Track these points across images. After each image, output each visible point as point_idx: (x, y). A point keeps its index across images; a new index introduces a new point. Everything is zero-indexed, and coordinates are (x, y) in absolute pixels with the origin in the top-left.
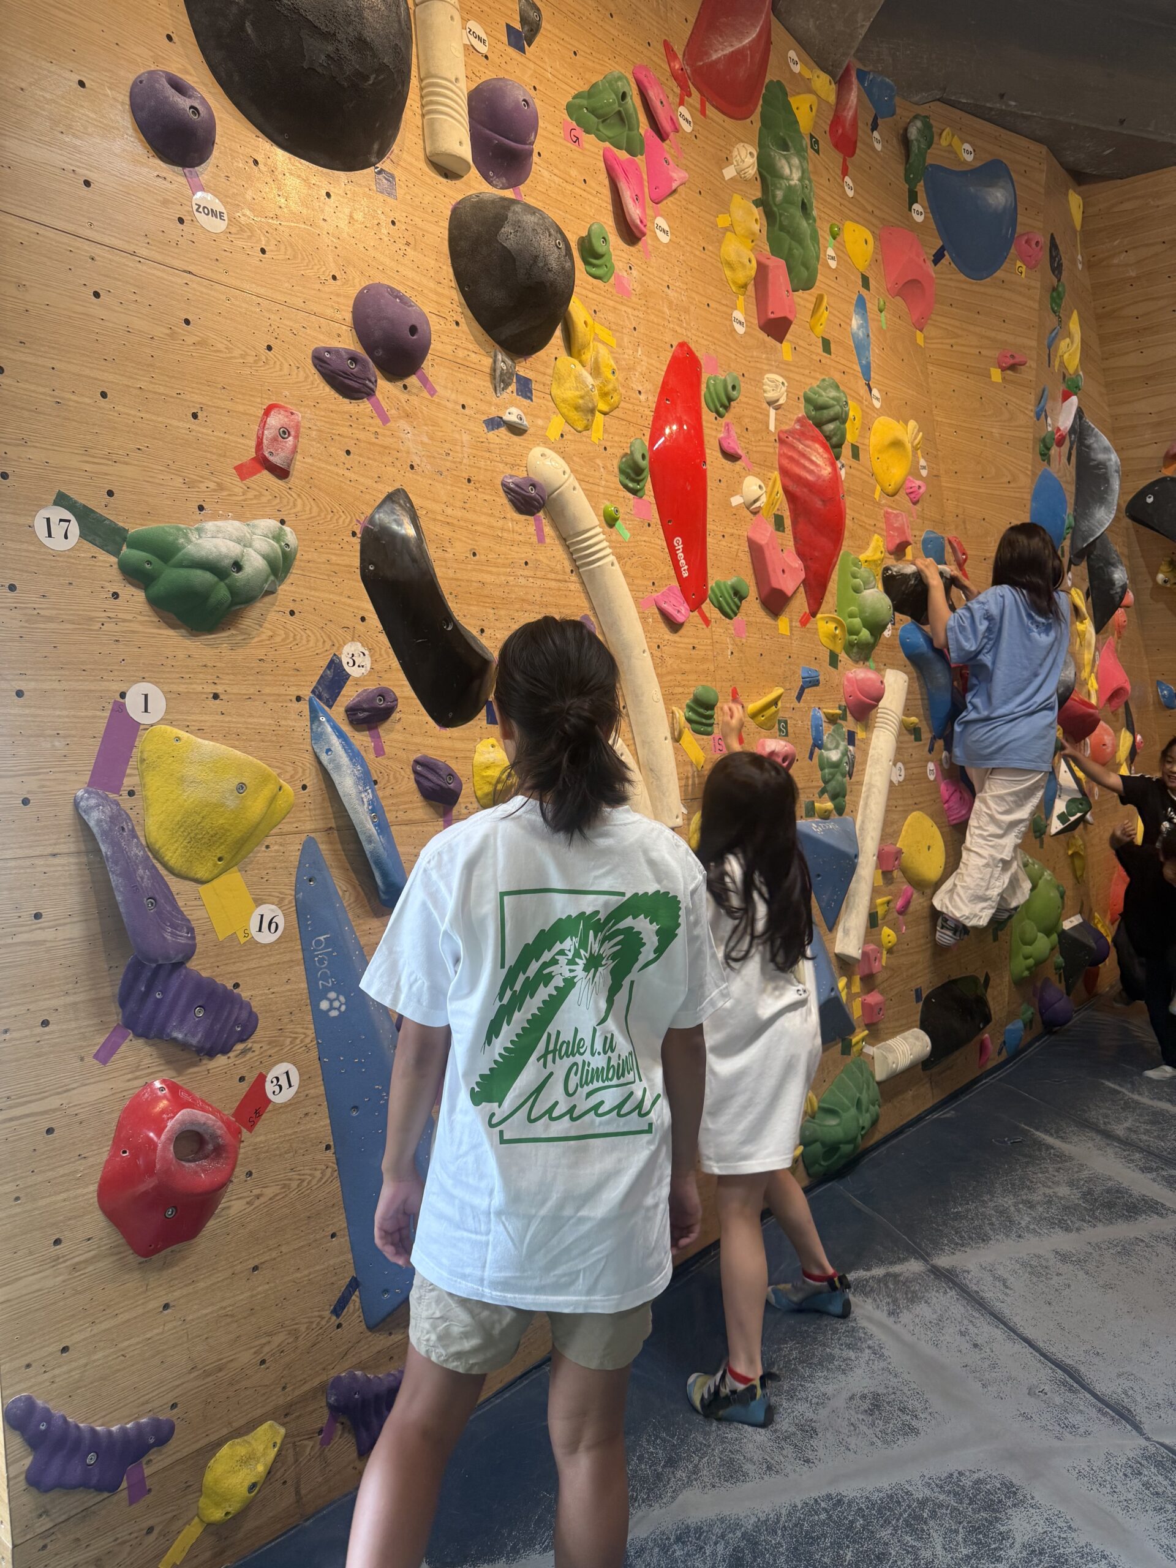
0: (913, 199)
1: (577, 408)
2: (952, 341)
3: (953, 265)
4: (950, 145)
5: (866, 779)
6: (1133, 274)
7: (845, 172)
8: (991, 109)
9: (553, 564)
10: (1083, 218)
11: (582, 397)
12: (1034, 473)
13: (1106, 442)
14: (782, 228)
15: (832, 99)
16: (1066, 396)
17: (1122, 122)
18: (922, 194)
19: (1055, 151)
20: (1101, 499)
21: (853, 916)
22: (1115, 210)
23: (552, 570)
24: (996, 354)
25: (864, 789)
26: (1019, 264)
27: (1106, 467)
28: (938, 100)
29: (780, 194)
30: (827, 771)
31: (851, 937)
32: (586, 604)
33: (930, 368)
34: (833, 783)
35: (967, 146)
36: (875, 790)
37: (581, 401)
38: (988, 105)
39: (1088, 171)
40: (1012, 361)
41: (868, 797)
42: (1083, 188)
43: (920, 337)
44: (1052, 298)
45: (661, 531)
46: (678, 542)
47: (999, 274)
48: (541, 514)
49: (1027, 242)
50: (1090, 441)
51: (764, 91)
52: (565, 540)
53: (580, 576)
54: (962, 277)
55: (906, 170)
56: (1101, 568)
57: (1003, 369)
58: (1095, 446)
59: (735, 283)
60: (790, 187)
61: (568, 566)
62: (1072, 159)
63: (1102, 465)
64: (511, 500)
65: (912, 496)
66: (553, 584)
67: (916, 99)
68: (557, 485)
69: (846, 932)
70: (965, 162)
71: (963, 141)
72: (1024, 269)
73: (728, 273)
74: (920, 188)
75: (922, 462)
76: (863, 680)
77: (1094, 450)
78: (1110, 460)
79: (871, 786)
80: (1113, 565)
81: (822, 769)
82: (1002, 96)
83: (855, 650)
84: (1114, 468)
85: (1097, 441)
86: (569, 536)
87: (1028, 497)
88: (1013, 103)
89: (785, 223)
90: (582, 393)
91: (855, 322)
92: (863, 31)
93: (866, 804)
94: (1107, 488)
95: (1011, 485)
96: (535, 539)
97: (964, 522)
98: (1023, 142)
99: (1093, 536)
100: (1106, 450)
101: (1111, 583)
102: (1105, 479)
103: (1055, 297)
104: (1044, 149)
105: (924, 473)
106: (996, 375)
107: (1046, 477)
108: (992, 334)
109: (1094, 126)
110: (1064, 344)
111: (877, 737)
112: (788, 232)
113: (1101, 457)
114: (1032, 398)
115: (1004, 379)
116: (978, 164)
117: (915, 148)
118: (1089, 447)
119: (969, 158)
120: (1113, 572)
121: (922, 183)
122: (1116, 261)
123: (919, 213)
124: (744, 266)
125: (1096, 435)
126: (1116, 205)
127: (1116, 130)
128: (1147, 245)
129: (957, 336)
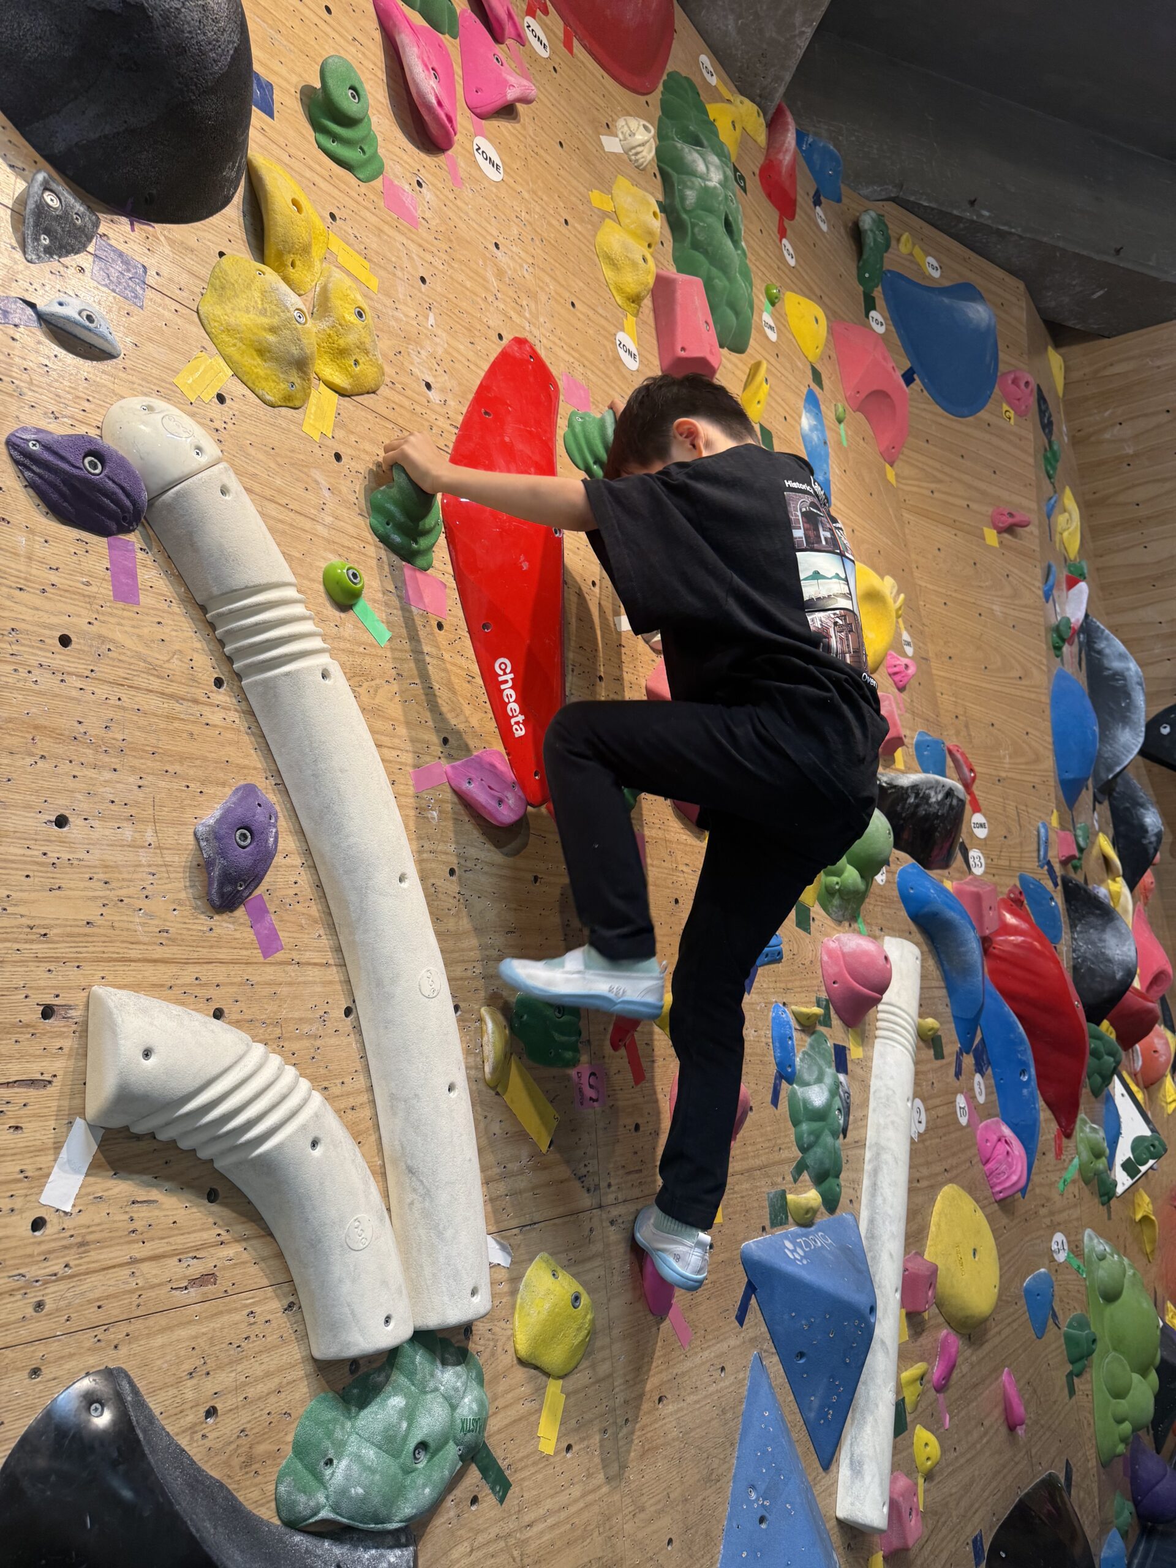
0: (870, 304)
1: (262, 351)
2: (933, 486)
3: (925, 392)
4: (911, 254)
5: (871, 1135)
6: (1131, 451)
7: (783, 233)
8: (959, 219)
9: (158, 656)
10: (1065, 384)
11: (273, 330)
12: (1049, 671)
13: (1122, 648)
14: (696, 246)
15: (762, 138)
16: (1072, 583)
17: (1118, 251)
18: (880, 301)
19: (1034, 292)
20: (1124, 717)
21: (868, 1429)
22: (1107, 373)
23: (153, 670)
24: (990, 510)
25: (868, 1155)
26: (1005, 407)
27: (1125, 679)
28: (893, 200)
29: (691, 196)
30: (805, 1127)
31: (868, 1479)
32: (255, 760)
33: (907, 516)
34: (818, 1151)
35: (931, 260)
36: (886, 1157)
37: (271, 338)
38: (955, 212)
39: (1070, 324)
40: (1011, 520)
41: (875, 1172)
42: (1063, 350)
43: (890, 473)
44: (1046, 458)
45: (468, 642)
46: (504, 668)
47: (983, 414)
48: (134, 538)
49: (1015, 381)
50: (1101, 645)
51: (665, 77)
52: (204, 609)
53: (242, 696)
54: (940, 410)
55: (858, 268)
56: (1127, 809)
57: (999, 532)
58: (1107, 651)
59: (620, 290)
60: (706, 189)
61: (206, 667)
62: (1053, 304)
63: (1119, 675)
64: (31, 485)
65: (897, 678)
66: (153, 703)
67: (866, 191)
68: (175, 472)
69: (857, 1469)
70: (930, 277)
71: (928, 254)
72: (1012, 414)
73: (609, 273)
74: (878, 293)
75: (906, 636)
76: (853, 955)
77: (1107, 656)
78: (1128, 669)
79: (879, 1149)
80: (1142, 806)
81: (796, 1123)
82: (972, 203)
83: (836, 901)
84: (1135, 679)
85: (1109, 646)
86: (212, 597)
87: (1046, 699)
88: (986, 213)
89: (701, 237)
90: (275, 321)
91: (806, 422)
92: (803, 43)
93: (874, 1186)
94: (1128, 705)
95: (1023, 682)
96: (105, 590)
97: (967, 726)
98: (1000, 273)
99: (1119, 764)
100: (1121, 657)
101: (1143, 829)
102: (1125, 693)
103: (1050, 459)
104: (1022, 286)
105: (909, 651)
106: (991, 537)
107: (1061, 677)
108: (982, 486)
109: (1085, 253)
110: (1061, 520)
111: (882, 1055)
112: (705, 253)
113: (1117, 665)
114: (1039, 572)
115: (1001, 543)
116: (947, 283)
117: (869, 240)
118: (1100, 652)
119: (936, 274)
120: (1143, 815)
121: (880, 288)
122: (1107, 436)
123: (878, 323)
124: (634, 264)
125: (1107, 639)
126: (1105, 368)
127: (1112, 260)
128: (1146, 415)
129: (940, 481)
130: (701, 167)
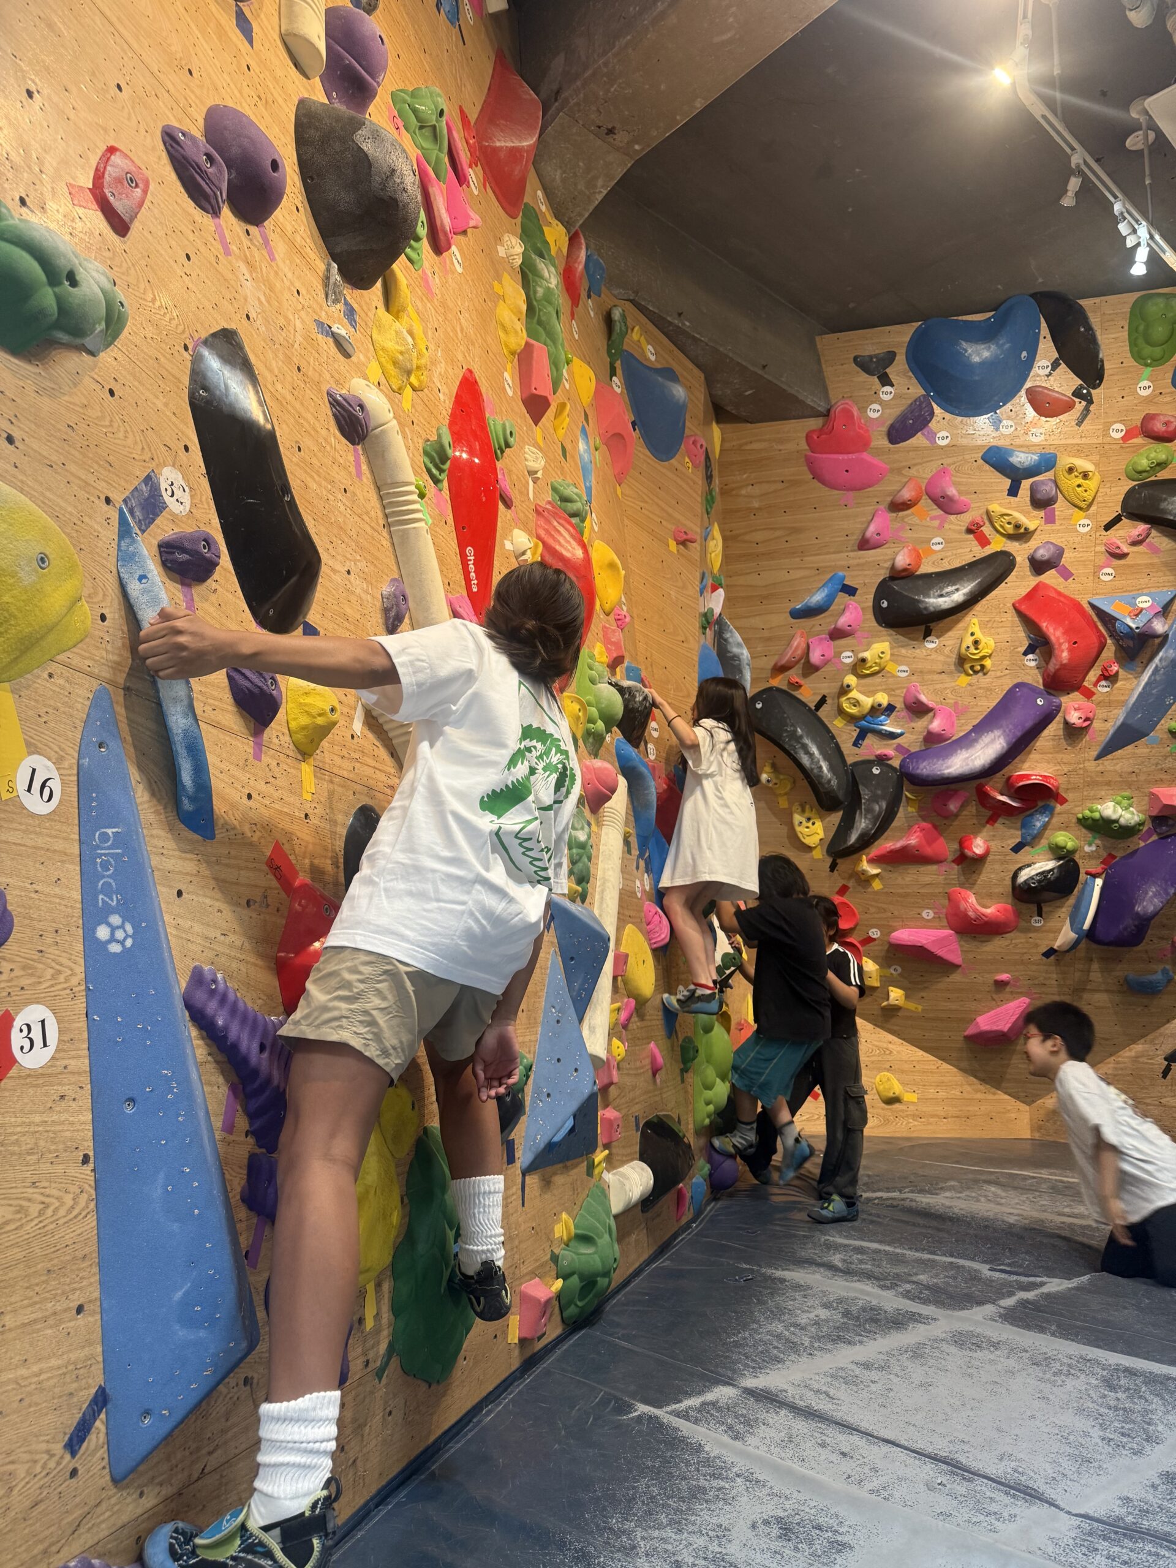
0: (613, 373)
1: (395, 363)
6: (756, 505)
8: (671, 323)
9: (368, 507)
10: (721, 450)
11: (402, 353)
14: (540, 323)
16: (714, 588)
17: (764, 367)
19: (709, 382)
26: (687, 460)
27: (739, 660)
29: (540, 291)
32: (396, 567)
34: (580, 865)
37: (401, 357)
38: (669, 319)
39: (729, 408)
42: (722, 426)
45: (455, 535)
46: (470, 551)
47: (673, 461)
48: (361, 448)
49: (694, 443)
52: (379, 489)
53: (390, 533)
54: (649, 453)
58: (731, 640)
60: (549, 288)
61: (381, 517)
62: (720, 393)
63: (736, 657)
67: (616, 292)
68: (382, 421)
71: (649, 343)
72: (690, 465)
76: (600, 769)
78: (742, 654)
83: (591, 740)
85: (732, 636)
88: (687, 324)
89: (543, 318)
91: (581, 445)
92: (600, 197)
97: (651, 665)
98: (690, 365)
103: (709, 499)
105: (625, 608)
106: (673, 545)
109: (744, 363)
110: (711, 544)
111: (607, 834)
112: (545, 329)
113: (735, 650)
117: (617, 328)
119: (653, 358)
122: (743, 492)
123: (617, 384)
124: (516, 332)
126: (746, 444)
127: (760, 372)
128: (768, 482)
129: (646, 502)
130: (546, 274)
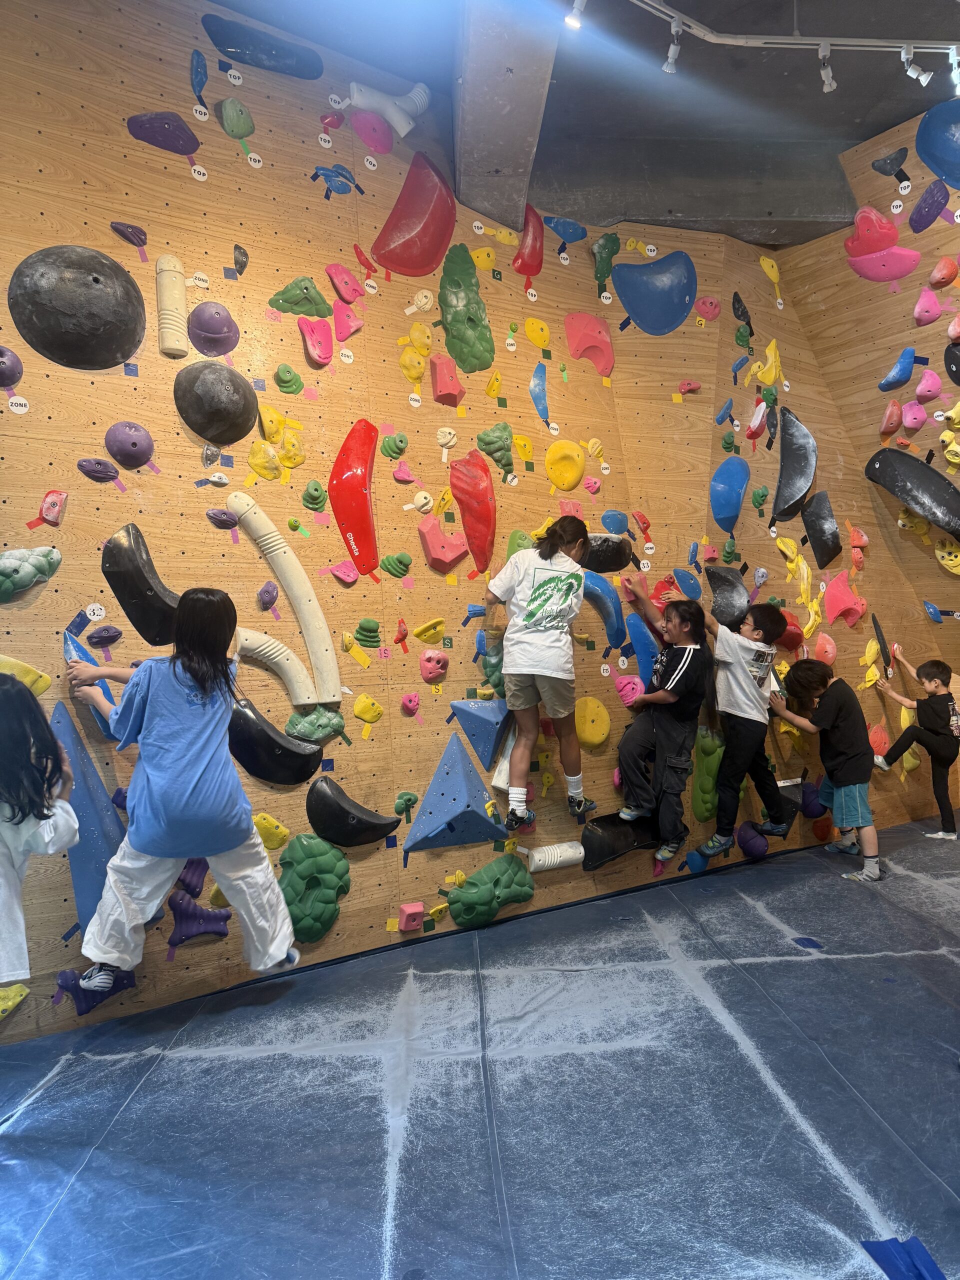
0: (602, 289)
1: (265, 468)
2: (637, 380)
3: (638, 328)
4: (635, 249)
7: (528, 285)
9: (245, 554)
11: (268, 461)
12: (713, 462)
13: (806, 430)
14: (454, 337)
15: (514, 243)
18: (610, 286)
22: (802, 265)
23: (244, 558)
24: (678, 383)
26: (699, 319)
27: (806, 449)
28: (624, 221)
29: (449, 317)
30: (489, 669)
31: (502, 775)
32: (271, 575)
33: (616, 400)
34: (493, 677)
35: (651, 247)
37: (267, 464)
38: (661, 218)
40: (692, 387)
42: (778, 255)
43: (606, 382)
44: (738, 337)
45: (338, 530)
46: (350, 536)
47: (681, 328)
48: (237, 528)
49: (704, 303)
50: (794, 430)
51: (447, 253)
52: (255, 541)
53: (267, 560)
54: (647, 335)
55: (596, 272)
56: (813, 521)
57: (683, 394)
58: (797, 434)
59: (411, 377)
61: (257, 554)
64: (213, 523)
65: (590, 488)
66: (244, 566)
68: (243, 511)
70: (649, 258)
71: (647, 244)
72: (704, 322)
73: (405, 372)
74: (609, 281)
75: (605, 465)
77: (796, 437)
80: (824, 518)
81: (485, 668)
82: (671, 211)
84: (812, 449)
86: (257, 538)
87: (708, 479)
90: (269, 458)
94: (806, 464)
95: (691, 473)
96: (232, 542)
97: (647, 501)
98: (704, 235)
99: (792, 499)
100: (805, 436)
102: (806, 458)
103: (742, 334)
104: (722, 237)
106: (677, 398)
107: (731, 463)
108: (674, 370)
110: (757, 365)
113: (801, 441)
114: (715, 410)
115: (684, 400)
116: (662, 256)
118: (792, 435)
119: (653, 254)
120: (823, 524)
121: (610, 278)
123: (607, 298)
124: (415, 367)
125: (797, 426)
126: (800, 262)
127: (768, 219)
128: (825, 288)
129: (644, 376)
130: (454, 302)
